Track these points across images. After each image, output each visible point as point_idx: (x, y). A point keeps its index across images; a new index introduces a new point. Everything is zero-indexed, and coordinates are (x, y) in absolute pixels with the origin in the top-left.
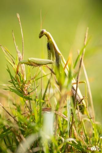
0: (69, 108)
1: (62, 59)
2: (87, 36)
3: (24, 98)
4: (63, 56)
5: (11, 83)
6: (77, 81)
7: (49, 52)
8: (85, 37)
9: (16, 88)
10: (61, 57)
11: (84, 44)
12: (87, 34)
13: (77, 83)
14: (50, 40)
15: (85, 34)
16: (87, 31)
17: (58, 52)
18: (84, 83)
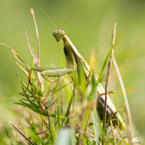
0: (96, 124)
1: (84, 64)
2: (115, 34)
3: (41, 114)
4: (85, 61)
5: (23, 95)
6: (106, 91)
7: (68, 58)
8: (113, 35)
9: (30, 102)
10: (83, 62)
11: (112, 44)
12: (115, 31)
13: (106, 94)
14: (66, 43)
15: (113, 32)
16: (115, 27)
17: (78, 57)
18: (113, 93)
